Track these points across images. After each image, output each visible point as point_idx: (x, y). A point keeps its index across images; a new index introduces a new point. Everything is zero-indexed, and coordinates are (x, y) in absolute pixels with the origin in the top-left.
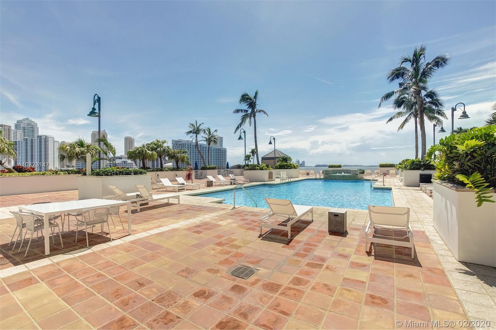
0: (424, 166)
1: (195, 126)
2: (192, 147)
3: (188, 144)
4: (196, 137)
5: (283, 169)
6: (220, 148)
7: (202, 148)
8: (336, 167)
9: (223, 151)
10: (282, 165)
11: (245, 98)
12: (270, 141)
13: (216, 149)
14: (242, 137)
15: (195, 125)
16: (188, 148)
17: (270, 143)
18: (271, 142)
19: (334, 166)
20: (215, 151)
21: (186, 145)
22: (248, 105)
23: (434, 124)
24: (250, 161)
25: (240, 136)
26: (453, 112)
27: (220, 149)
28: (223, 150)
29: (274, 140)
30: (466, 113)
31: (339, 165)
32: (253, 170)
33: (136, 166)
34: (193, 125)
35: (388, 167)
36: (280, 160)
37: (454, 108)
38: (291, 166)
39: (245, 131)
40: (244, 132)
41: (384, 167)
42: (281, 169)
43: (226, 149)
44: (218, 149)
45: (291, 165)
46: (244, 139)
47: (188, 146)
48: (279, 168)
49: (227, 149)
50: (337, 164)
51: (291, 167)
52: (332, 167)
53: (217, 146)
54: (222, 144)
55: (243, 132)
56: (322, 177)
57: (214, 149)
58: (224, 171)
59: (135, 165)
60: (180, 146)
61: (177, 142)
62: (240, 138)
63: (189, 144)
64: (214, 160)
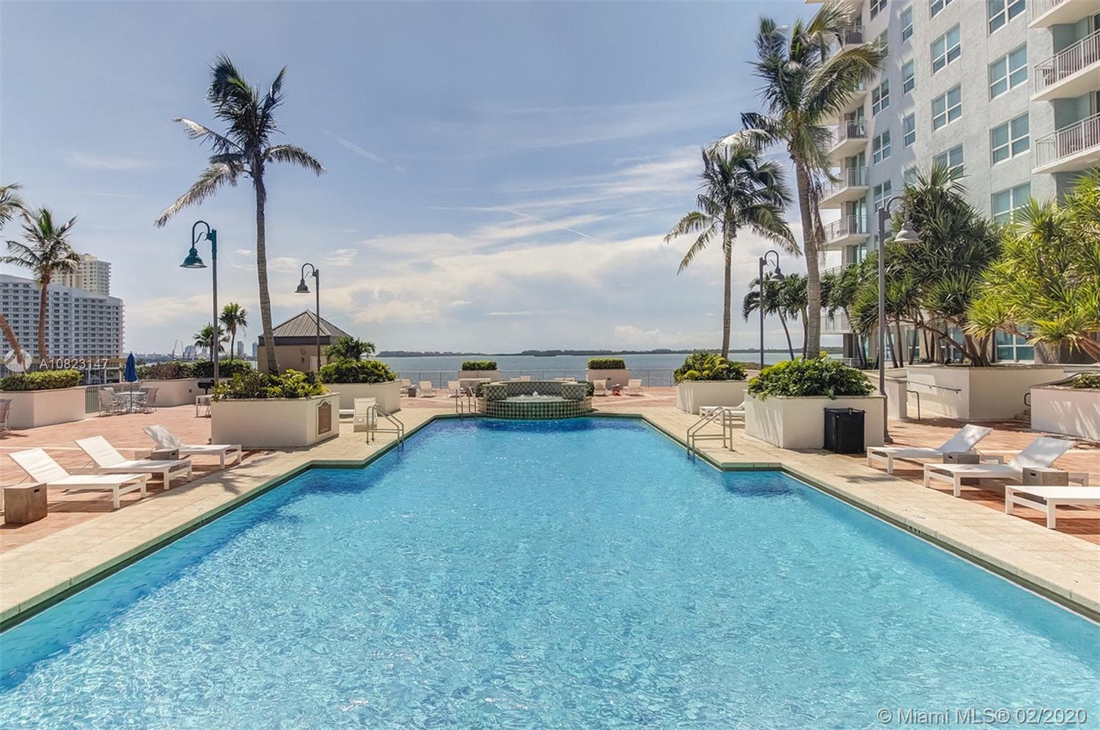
5: (350, 382)
6: (102, 297)
8: (483, 369)
9: (110, 307)
10: (347, 368)
12: (303, 281)
13: (85, 300)
14: (199, 255)
17: (303, 288)
18: (306, 284)
19: (478, 365)
20: (81, 308)
25: (193, 252)
27: (101, 301)
28: (108, 303)
29: (314, 278)
32: (253, 396)
35: (609, 368)
36: (339, 351)
38: (377, 372)
39: (214, 232)
40: (212, 237)
41: (602, 368)
42: (345, 382)
43: (119, 300)
44: (93, 301)
45: (376, 368)
46: (210, 266)
48: (339, 381)
49: (124, 303)
51: (377, 375)
52: (472, 369)
53: (90, 291)
54: (107, 284)
55: (204, 236)
57: (77, 300)
58: (117, 390)
62: (193, 259)
64: (77, 335)
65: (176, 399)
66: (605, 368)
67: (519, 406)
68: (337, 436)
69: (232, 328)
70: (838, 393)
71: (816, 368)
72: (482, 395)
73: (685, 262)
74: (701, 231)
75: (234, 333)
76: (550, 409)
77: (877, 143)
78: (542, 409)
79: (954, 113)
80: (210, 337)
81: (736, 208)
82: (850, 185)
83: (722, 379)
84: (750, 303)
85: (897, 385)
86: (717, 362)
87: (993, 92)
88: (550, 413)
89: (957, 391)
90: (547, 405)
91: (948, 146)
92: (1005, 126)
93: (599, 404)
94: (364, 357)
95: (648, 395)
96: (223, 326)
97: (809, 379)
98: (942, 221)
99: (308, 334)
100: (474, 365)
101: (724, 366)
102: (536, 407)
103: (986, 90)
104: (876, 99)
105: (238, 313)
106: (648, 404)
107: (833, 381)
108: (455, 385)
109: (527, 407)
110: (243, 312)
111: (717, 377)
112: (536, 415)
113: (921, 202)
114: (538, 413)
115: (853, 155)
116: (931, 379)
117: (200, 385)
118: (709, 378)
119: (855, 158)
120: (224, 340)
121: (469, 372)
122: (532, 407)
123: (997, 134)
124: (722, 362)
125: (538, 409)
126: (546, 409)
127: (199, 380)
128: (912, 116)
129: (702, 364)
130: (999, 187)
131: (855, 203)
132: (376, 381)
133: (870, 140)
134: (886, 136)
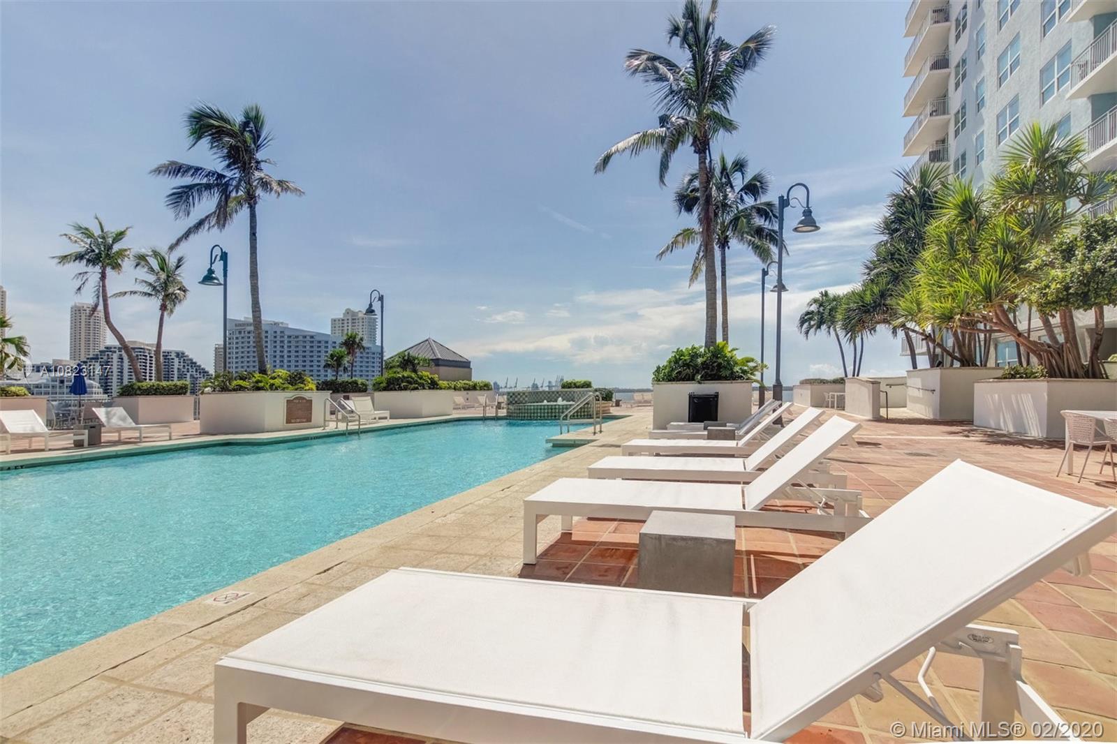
0: (704, 369)
2: (285, 339)
3: (276, 332)
7: (315, 344)
16: (275, 342)
21: (269, 335)
22: (222, 154)
23: (764, 270)
26: (783, 208)
29: (380, 302)
30: (811, 215)
31: (585, 382)
33: (105, 393)
37: (785, 198)
47: (275, 337)
56: (503, 413)
59: (101, 390)
60: (249, 337)
61: (240, 325)
63: (278, 333)
70: (706, 378)
76: (553, 411)
78: (546, 411)
79: (1013, 125)
85: (871, 385)
87: (1044, 97)
88: (553, 414)
89: (933, 389)
96: (345, 351)
102: (541, 409)
103: (1038, 96)
104: (957, 122)
109: (534, 409)
112: (541, 417)
114: (542, 415)
122: (537, 409)
125: (543, 411)
126: (550, 411)
128: (982, 134)
133: (952, 162)
134: (963, 156)
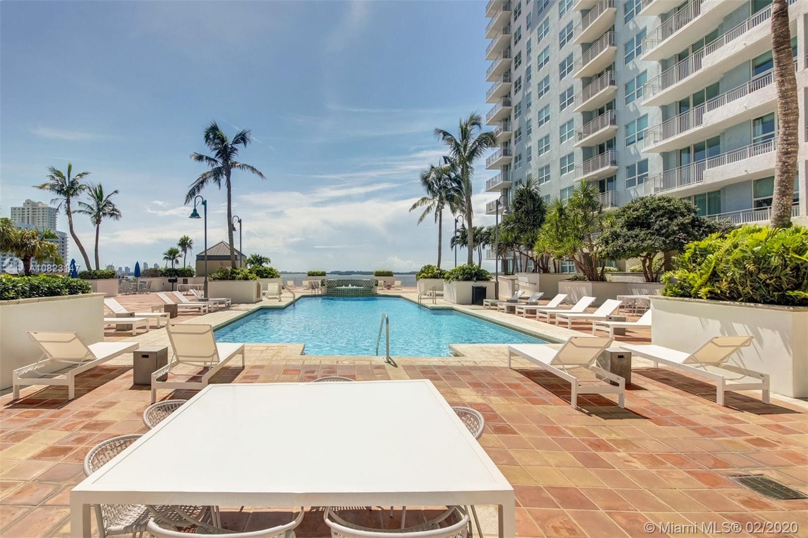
1: (64, 178)
4: (68, 202)
8: (319, 275)
11: (213, 134)
14: (198, 212)
15: (65, 174)
19: (317, 273)
22: (215, 149)
24: (177, 262)
25: (195, 210)
32: (227, 279)
34: (59, 174)
35: (386, 275)
39: (206, 201)
40: (204, 203)
46: (203, 217)
50: (321, 270)
52: (313, 275)
55: (201, 203)
62: (195, 215)
65: (157, 288)
66: (383, 276)
67: (343, 291)
68: (262, 300)
69: (185, 250)
70: (478, 279)
71: (470, 269)
72: (324, 285)
73: (421, 220)
74: (428, 205)
75: (186, 253)
77: (516, 158)
78: (354, 291)
79: (547, 148)
80: (172, 254)
81: (444, 195)
82: (504, 180)
83: (437, 278)
84: (454, 241)
86: (435, 270)
89: (535, 284)
90: (356, 290)
91: (544, 165)
92: (565, 157)
93: (380, 291)
94: (264, 264)
95: (404, 290)
96: (180, 249)
97: (467, 273)
98: (529, 205)
99: (225, 254)
100: (314, 273)
101: (438, 271)
102: (352, 290)
103: (559, 138)
104: (516, 136)
105: (188, 241)
106: (404, 292)
107: (476, 274)
108: (306, 283)
109: (348, 291)
110: (190, 241)
111: (435, 277)
113: (522, 195)
115: (507, 164)
116: (526, 279)
117: (170, 281)
118: (431, 277)
119: (507, 166)
120: (179, 256)
121: (311, 277)
122: (350, 290)
123: (562, 160)
124: (437, 270)
127: (169, 278)
128: (531, 147)
129: (428, 271)
130: (563, 187)
131: (507, 189)
132: (272, 277)
133: (513, 157)
134: (520, 156)
